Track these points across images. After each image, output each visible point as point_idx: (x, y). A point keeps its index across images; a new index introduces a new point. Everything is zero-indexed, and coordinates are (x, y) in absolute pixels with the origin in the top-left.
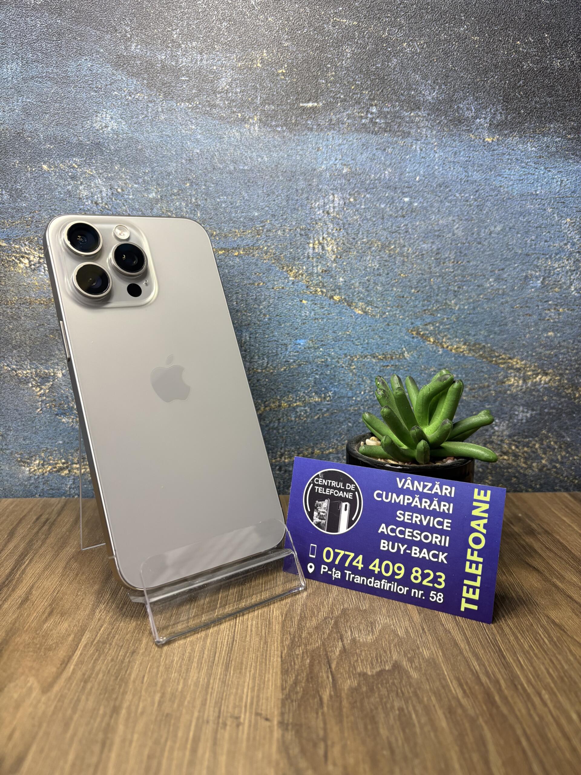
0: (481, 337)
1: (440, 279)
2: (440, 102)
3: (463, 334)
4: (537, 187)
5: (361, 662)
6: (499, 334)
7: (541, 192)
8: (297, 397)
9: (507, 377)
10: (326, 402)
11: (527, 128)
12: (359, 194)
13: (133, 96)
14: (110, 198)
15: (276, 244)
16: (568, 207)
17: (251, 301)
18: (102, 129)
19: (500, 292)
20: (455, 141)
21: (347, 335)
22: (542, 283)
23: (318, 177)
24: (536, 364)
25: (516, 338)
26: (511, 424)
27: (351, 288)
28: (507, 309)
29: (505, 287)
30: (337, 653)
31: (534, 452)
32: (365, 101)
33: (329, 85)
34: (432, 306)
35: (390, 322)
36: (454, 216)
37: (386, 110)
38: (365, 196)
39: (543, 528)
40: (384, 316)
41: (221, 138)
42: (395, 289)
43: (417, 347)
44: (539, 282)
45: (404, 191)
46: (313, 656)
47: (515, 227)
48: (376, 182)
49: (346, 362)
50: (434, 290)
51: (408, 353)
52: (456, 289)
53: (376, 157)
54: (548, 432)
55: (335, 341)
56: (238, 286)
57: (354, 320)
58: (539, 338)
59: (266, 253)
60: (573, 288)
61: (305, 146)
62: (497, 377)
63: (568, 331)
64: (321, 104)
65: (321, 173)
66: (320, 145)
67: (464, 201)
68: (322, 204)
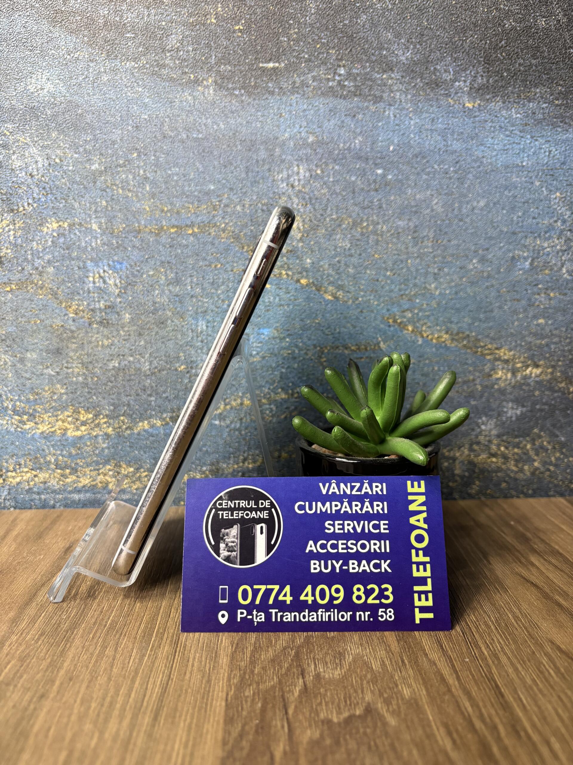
0: (465, 325)
1: (418, 261)
2: (415, 64)
3: (444, 322)
4: (523, 157)
5: (326, 705)
6: (484, 322)
7: (528, 164)
8: (261, 393)
9: (493, 369)
10: (294, 400)
11: (511, 93)
12: (327, 164)
13: (72, 55)
14: (47, 169)
15: (234, 221)
17: (207, 285)
18: (38, 91)
19: (485, 274)
20: (432, 106)
21: (316, 323)
22: (531, 264)
23: (281, 146)
24: (526, 355)
25: (503, 327)
26: (499, 423)
27: (320, 271)
28: (493, 294)
29: (489, 269)
30: (296, 694)
31: (525, 454)
32: (332, 61)
33: (292, 43)
34: (409, 290)
35: (363, 308)
36: (432, 190)
37: (355, 71)
38: (333, 168)
39: (540, 538)
40: (357, 302)
41: (171, 103)
42: (368, 272)
43: (393, 336)
44: (527, 263)
45: (377, 162)
46: (266, 699)
47: (501, 203)
48: (346, 152)
49: (315, 353)
50: (412, 272)
51: (384, 344)
52: (436, 271)
53: (345, 125)
54: (541, 430)
55: (303, 331)
56: (193, 268)
57: (324, 307)
58: (529, 326)
59: (224, 231)
60: (564, 270)
61: (266, 111)
62: (483, 370)
63: (560, 318)
64: (283, 65)
65: (284, 142)
66: (283, 111)
67: (443, 173)
68: (286, 176)
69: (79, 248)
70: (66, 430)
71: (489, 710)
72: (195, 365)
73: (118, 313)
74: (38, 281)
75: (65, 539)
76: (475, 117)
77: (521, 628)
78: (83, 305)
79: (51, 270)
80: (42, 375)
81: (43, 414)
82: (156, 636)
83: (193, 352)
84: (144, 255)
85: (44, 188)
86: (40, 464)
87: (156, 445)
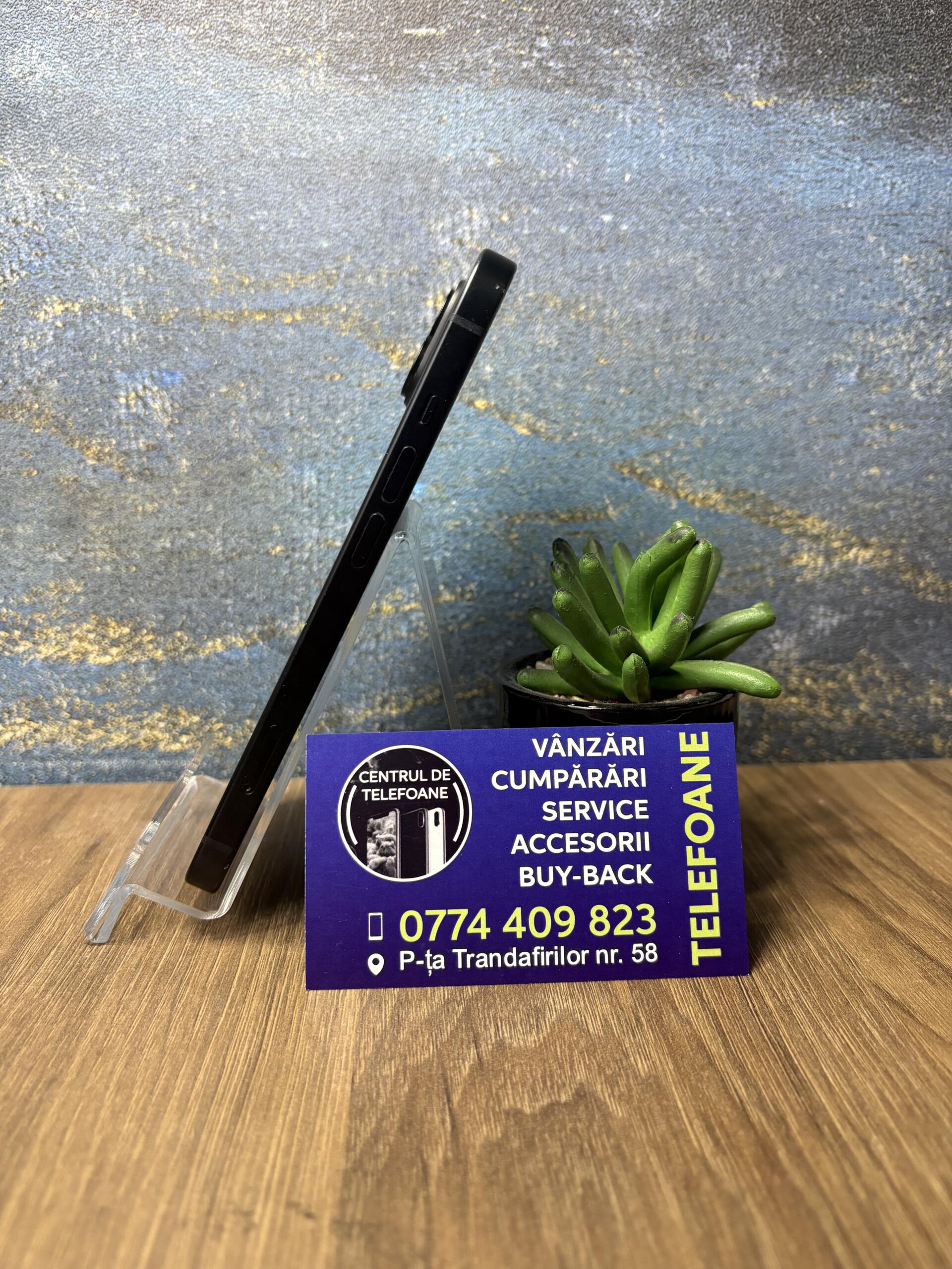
0: (748, 478)
1: (671, 369)
2: (668, 31)
3: (714, 472)
4: (848, 194)
5: (513, 1088)
6: (780, 472)
7: (856, 205)
8: (410, 592)
9: (794, 551)
10: (465, 603)
11: (830, 83)
12: (519, 207)
13: (82, 14)
14: (42, 211)
15: (363, 301)
16: (904, 233)
17: (318, 410)
19: (783, 392)
20: (696, 105)
21: (501, 475)
22: (859, 375)
23: (440, 174)
24: (847, 528)
25: (811, 481)
26: (802, 639)
27: (507, 386)
28: (796, 425)
30: (466, 1072)
31: (844, 690)
32: (526, 25)
34: (656, 419)
35: (579, 450)
36: (695, 250)
37: (566, 43)
38: (529, 212)
40: (570, 439)
41: (252, 96)
42: (588, 388)
43: (630, 496)
44: (853, 374)
45: (603, 202)
46: (416, 1079)
47: (810, 271)
48: (551, 184)
49: (500, 525)
50: (660, 388)
51: (615, 509)
52: (701, 386)
53: (549, 137)
54: (871, 651)
55: (480, 487)
56: (294, 381)
57: (513, 446)
58: (853, 479)
59: (345, 317)
60: (913, 386)
61: (415, 113)
62: (778, 552)
63: (906, 466)
64: (443, 31)
65: (447, 167)
66: (444, 112)
67: (714, 221)
68: (450, 226)
69: (100, 348)
70: (85, 653)
71: (773, 1093)
72: (299, 545)
73: (168, 457)
74: (31, 403)
75: (87, 833)
76: (769, 124)
77: (829, 965)
78: (110, 444)
79: (54, 384)
80: (43, 562)
81: (47, 628)
82: (238, 985)
83: (295, 524)
84: (212, 360)
85: (38, 244)
86: (44, 710)
87: (236, 678)
